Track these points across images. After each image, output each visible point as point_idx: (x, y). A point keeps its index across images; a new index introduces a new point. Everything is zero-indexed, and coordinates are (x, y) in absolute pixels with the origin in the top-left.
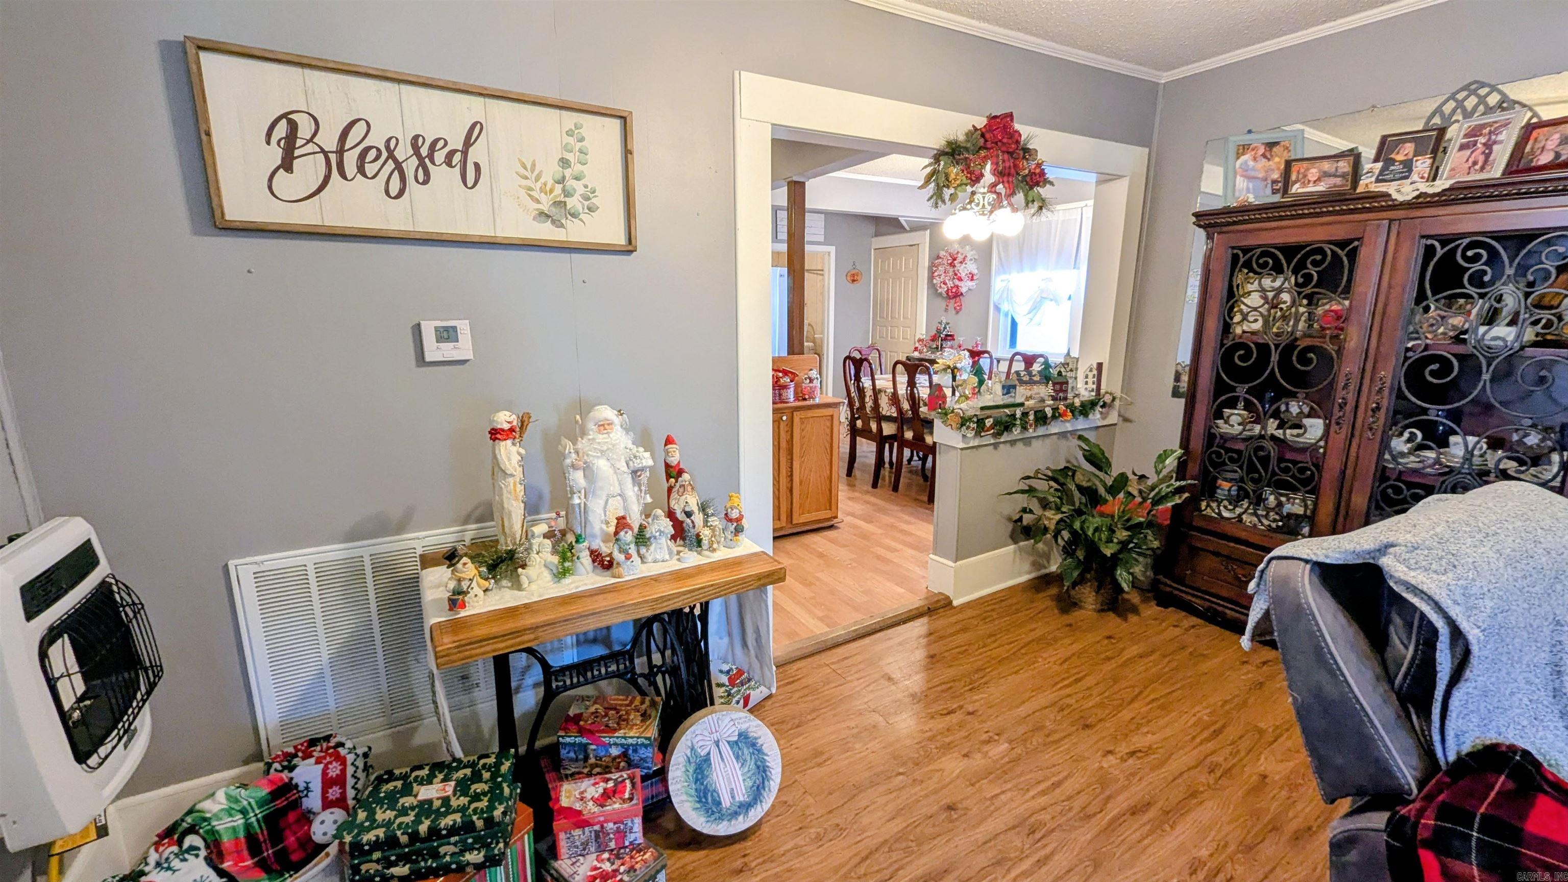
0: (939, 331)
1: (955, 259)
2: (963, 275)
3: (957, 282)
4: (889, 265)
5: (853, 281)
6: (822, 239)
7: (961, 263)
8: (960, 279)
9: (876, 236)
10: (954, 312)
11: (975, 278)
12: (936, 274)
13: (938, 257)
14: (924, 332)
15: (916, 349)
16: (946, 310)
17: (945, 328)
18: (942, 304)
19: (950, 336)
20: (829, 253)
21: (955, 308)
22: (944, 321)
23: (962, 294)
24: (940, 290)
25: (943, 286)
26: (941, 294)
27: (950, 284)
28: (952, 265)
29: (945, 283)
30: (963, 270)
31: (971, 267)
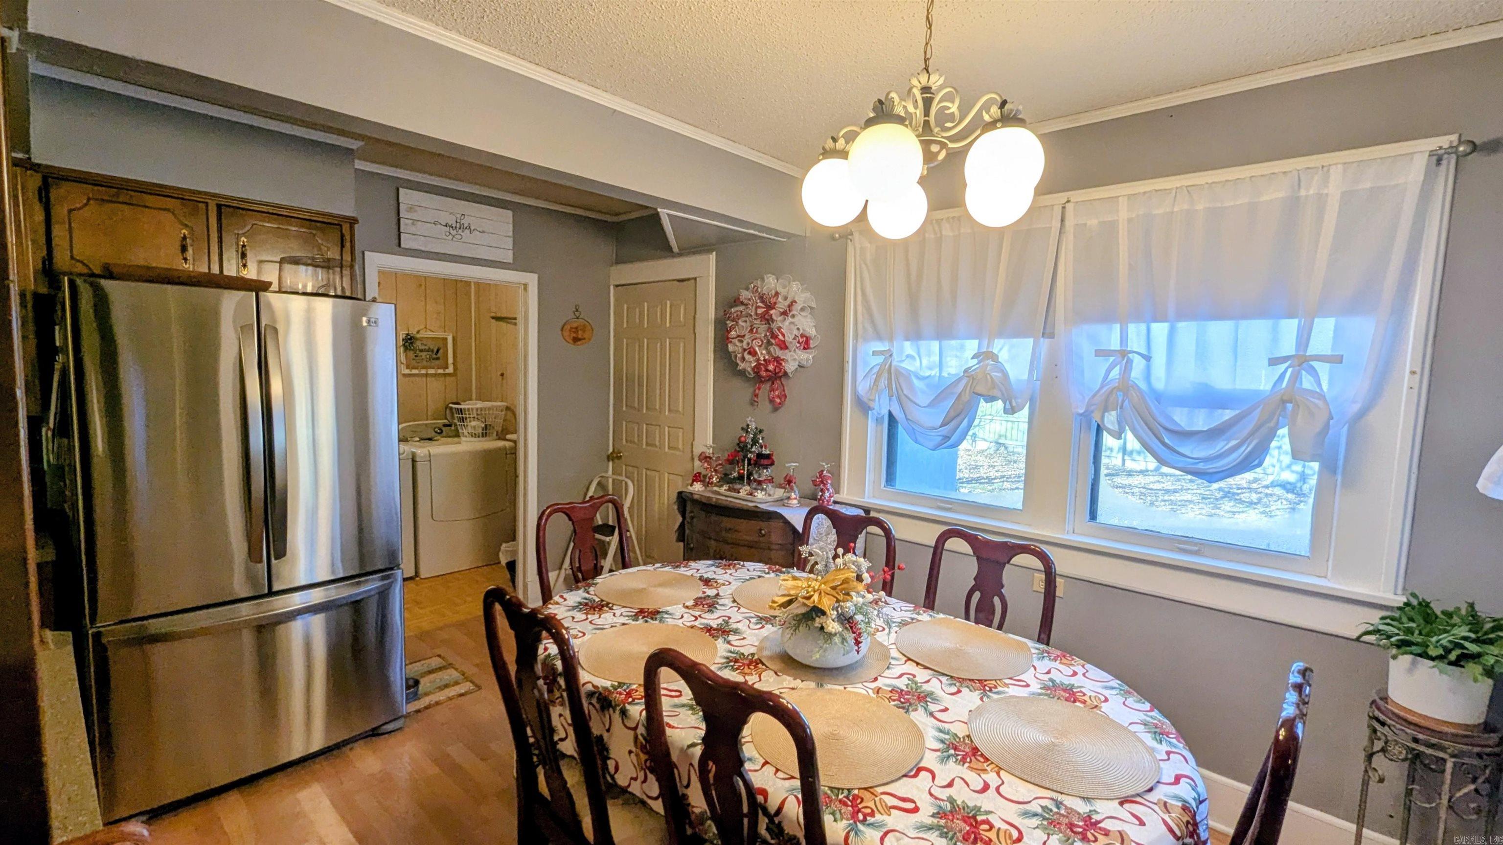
0: (742, 447)
1: (770, 307)
2: (789, 338)
3: (778, 353)
4: (641, 314)
5: (576, 340)
6: (509, 257)
7: (785, 313)
8: (784, 346)
9: (618, 262)
10: (768, 407)
11: (812, 344)
12: (733, 333)
13: (737, 302)
14: (710, 442)
15: (697, 477)
16: (753, 403)
17: (755, 441)
18: (742, 391)
19: (768, 457)
20: (526, 286)
21: (772, 401)
22: (753, 426)
23: (786, 374)
24: (742, 366)
25: (747, 356)
26: (742, 373)
27: (762, 354)
28: (767, 319)
29: (753, 353)
30: (789, 329)
31: (805, 324)
